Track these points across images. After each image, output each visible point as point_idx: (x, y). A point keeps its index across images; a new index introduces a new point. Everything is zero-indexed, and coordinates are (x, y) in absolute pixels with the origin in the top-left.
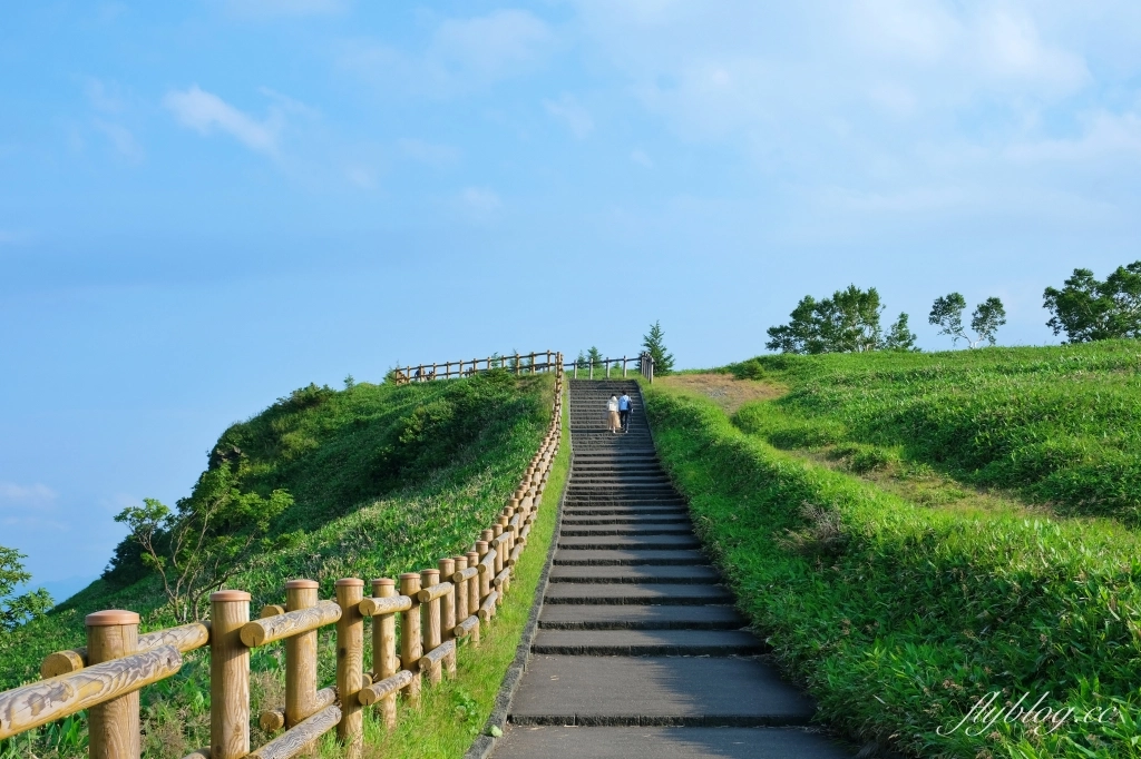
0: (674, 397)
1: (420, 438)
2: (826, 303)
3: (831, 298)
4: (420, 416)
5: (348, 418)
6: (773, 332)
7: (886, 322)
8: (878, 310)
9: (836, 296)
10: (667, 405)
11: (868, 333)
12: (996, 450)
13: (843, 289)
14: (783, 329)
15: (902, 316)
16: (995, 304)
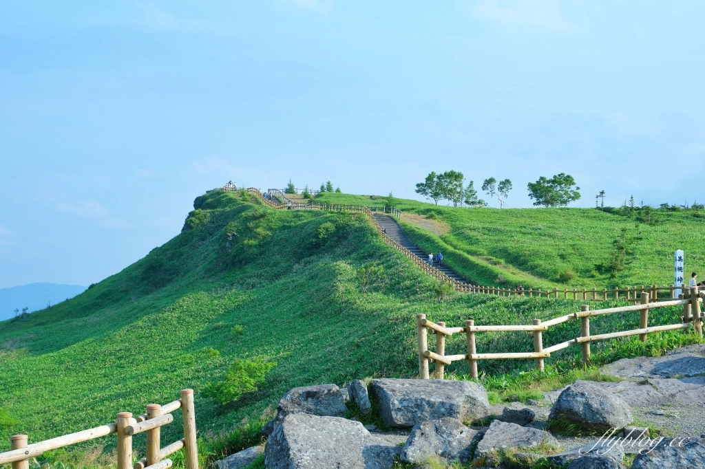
0: (413, 227)
1: (326, 237)
2: (441, 176)
3: (443, 174)
4: (324, 228)
5: (279, 224)
6: (418, 185)
7: (465, 185)
8: (462, 180)
9: (445, 174)
10: (413, 231)
11: (458, 190)
12: (525, 262)
13: (448, 171)
14: (422, 184)
15: (471, 182)
16: (508, 181)
